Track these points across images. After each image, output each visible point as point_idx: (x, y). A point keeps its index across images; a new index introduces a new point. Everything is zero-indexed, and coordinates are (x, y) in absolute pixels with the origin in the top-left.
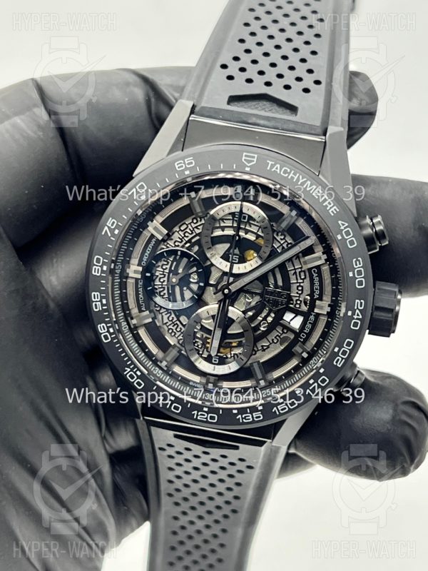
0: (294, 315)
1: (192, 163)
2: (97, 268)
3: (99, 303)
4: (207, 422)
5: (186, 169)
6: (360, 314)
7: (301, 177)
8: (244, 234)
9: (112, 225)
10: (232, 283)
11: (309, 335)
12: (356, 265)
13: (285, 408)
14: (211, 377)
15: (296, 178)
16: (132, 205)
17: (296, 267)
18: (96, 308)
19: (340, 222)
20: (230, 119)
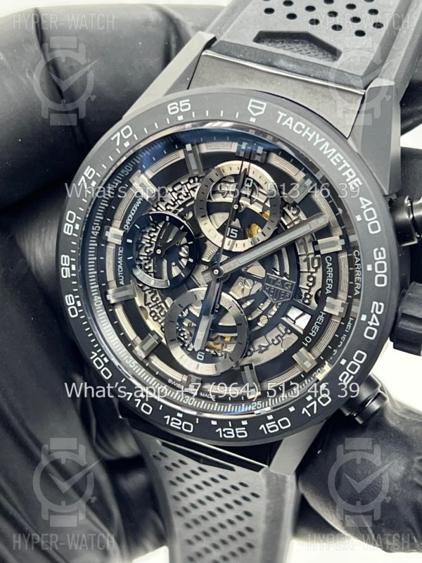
0: (301, 312)
1: (187, 107)
2: (69, 225)
3: (67, 269)
4: (182, 431)
5: (180, 113)
6: (377, 320)
7: (318, 136)
8: (248, 204)
9: (90, 175)
10: (224, 262)
11: (316, 340)
12: (378, 256)
13: (275, 428)
14: (192, 376)
15: (311, 136)
16: (113, 153)
17: (308, 252)
18: (65, 275)
19: (361, 199)
20: (252, 59)
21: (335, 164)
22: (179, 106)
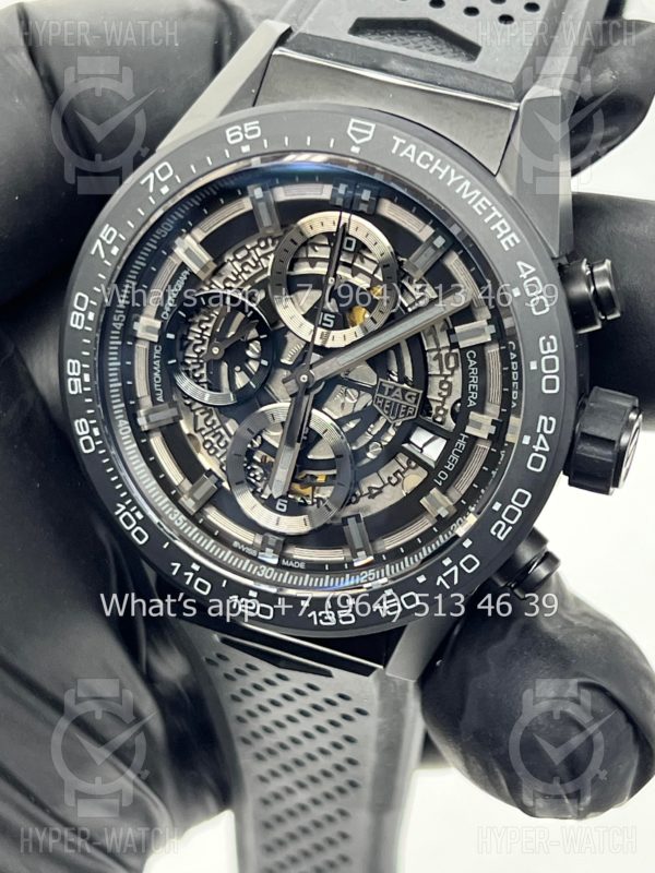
0: (432, 436)
1: (255, 131)
2: (78, 314)
3: (78, 380)
4: (256, 618)
5: (245, 141)
6: (545, 442)
7: (453, 171)
8: (349, 276)
9: (108, 238)
10: (316, 364)
11: (455, 475)
12: (545, 349)
13: (396, 608)
14: (270, 536)
15: (444, 172)
16: (144, 203)
17: (441, 345)
18: (73, 389)
19: (520, 264)
20: (348, 60)
21: (480, 213)
22: (243, 132)
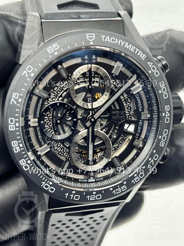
1: (57, 47)
2: (12, 126)
3: (18, 148)
4: (96, 200)
5: (55, 51)
6: (168, 114)
7: (122, 41)
9: (16, 97)
10: (95, 114)
11: (140, 133)
12: (162, 86)
13: (138, 179)
14: (91, 173)
15: (119, 42)
16: (26, 81)
17: (125, 96)
19: (148, 63)
20: (64, 18)
21: (133, 51)
22: (53, 48)
